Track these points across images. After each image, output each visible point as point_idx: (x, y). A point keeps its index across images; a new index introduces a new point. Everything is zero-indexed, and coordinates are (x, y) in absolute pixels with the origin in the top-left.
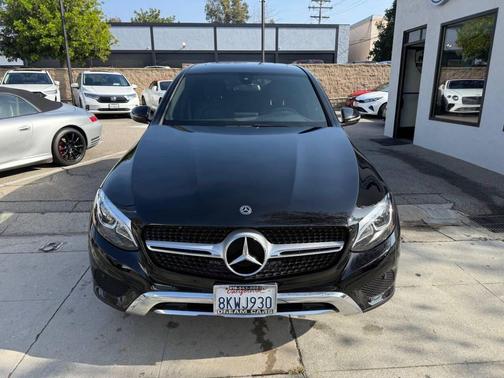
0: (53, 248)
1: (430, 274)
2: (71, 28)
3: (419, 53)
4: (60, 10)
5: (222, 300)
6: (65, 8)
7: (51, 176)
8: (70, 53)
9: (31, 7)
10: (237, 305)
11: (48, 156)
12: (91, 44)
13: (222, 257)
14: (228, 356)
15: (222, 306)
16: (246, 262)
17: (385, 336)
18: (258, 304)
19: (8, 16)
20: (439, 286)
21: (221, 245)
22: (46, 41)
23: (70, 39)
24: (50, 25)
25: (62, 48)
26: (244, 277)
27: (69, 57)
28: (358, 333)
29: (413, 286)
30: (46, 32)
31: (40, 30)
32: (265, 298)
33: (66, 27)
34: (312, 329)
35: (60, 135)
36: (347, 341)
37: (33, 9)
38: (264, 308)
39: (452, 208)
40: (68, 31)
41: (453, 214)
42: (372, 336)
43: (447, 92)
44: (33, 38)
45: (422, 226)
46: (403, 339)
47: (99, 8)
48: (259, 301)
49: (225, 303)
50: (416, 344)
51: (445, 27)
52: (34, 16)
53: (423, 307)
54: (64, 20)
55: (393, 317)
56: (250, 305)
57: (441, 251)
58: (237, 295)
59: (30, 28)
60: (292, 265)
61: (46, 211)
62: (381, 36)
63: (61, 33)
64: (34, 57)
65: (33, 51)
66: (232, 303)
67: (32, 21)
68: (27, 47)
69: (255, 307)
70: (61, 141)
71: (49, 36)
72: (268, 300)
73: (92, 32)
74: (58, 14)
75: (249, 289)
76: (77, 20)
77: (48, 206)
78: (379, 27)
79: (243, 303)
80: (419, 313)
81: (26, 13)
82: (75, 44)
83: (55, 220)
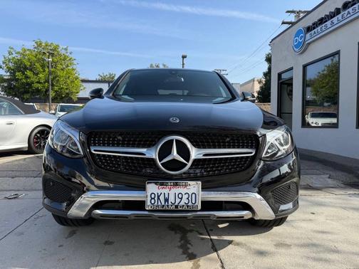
0: (16, 197)
1: (322, 213)
2: (54, 78)
3: (289, 88)
4: (48, 67)
5: (153, 196)
6: (52, 66)
7: (25, 159)
8: (52, 94)
9: (29, 64)
10: (167, 200)
11: (25, 145)
12: (67, 89)
13: (154, 157)
14: (157, 263)
15: (153, 201)
16: (174, 161)
17: (294, 250)
18: (185, 200)
19: (13, 70)
20: (331, 220)
21: (153, 149)
22: (36, 85)
23: (53, 85)
24: (41, 75)
25: (47, 90)
26: (172, 175)
27: (51, 97)
28: (271, 248)
29: (310, 220)
30: (37, 80)
31: (34, 79)
32: (191, 193)
33: (51, 77)
34: (230, 245)
35: (36, 131)
36: (261, 253)
37: (30, 66)
38: (190, 204)
39: (329, 178)
40: (53, 79)
41: (330, 181)
42: (282, 250)
43: (310, 120)
44: (28, 84)
45: (308, 188)
46: (311, 252)
47: (75, 67)
48: (185, 197)
49: (156, 198)
50: (322, 255)
51: (305, 67)
52: (31, 70)
53: (323, 232)
54: (50, 73)
55: (298, 238)
56: (178, 200)
57: (327, 200)
58: (166, 191)
59: (27, 77)
60: (213, 167)
61: (16, 177)
62: (261, 88)
63: (47, 81)
64: (26, 96)
65: (27, 92)
66: (162, 198)
67: (28, 73)
68: (22, 90)
69: (182, 203)
70: (36, 135)
71: (39, 82)
72: (193, 195)
73: (69, 82)
74: (47, 70)
75: (176, 185)
76: (59, 73)
77: (18, 174)
78: (260, 82)
79: (171, 199)
80: (320, 236)
81: (26, 68)
82: (56, 88)
83: (21, 181)
